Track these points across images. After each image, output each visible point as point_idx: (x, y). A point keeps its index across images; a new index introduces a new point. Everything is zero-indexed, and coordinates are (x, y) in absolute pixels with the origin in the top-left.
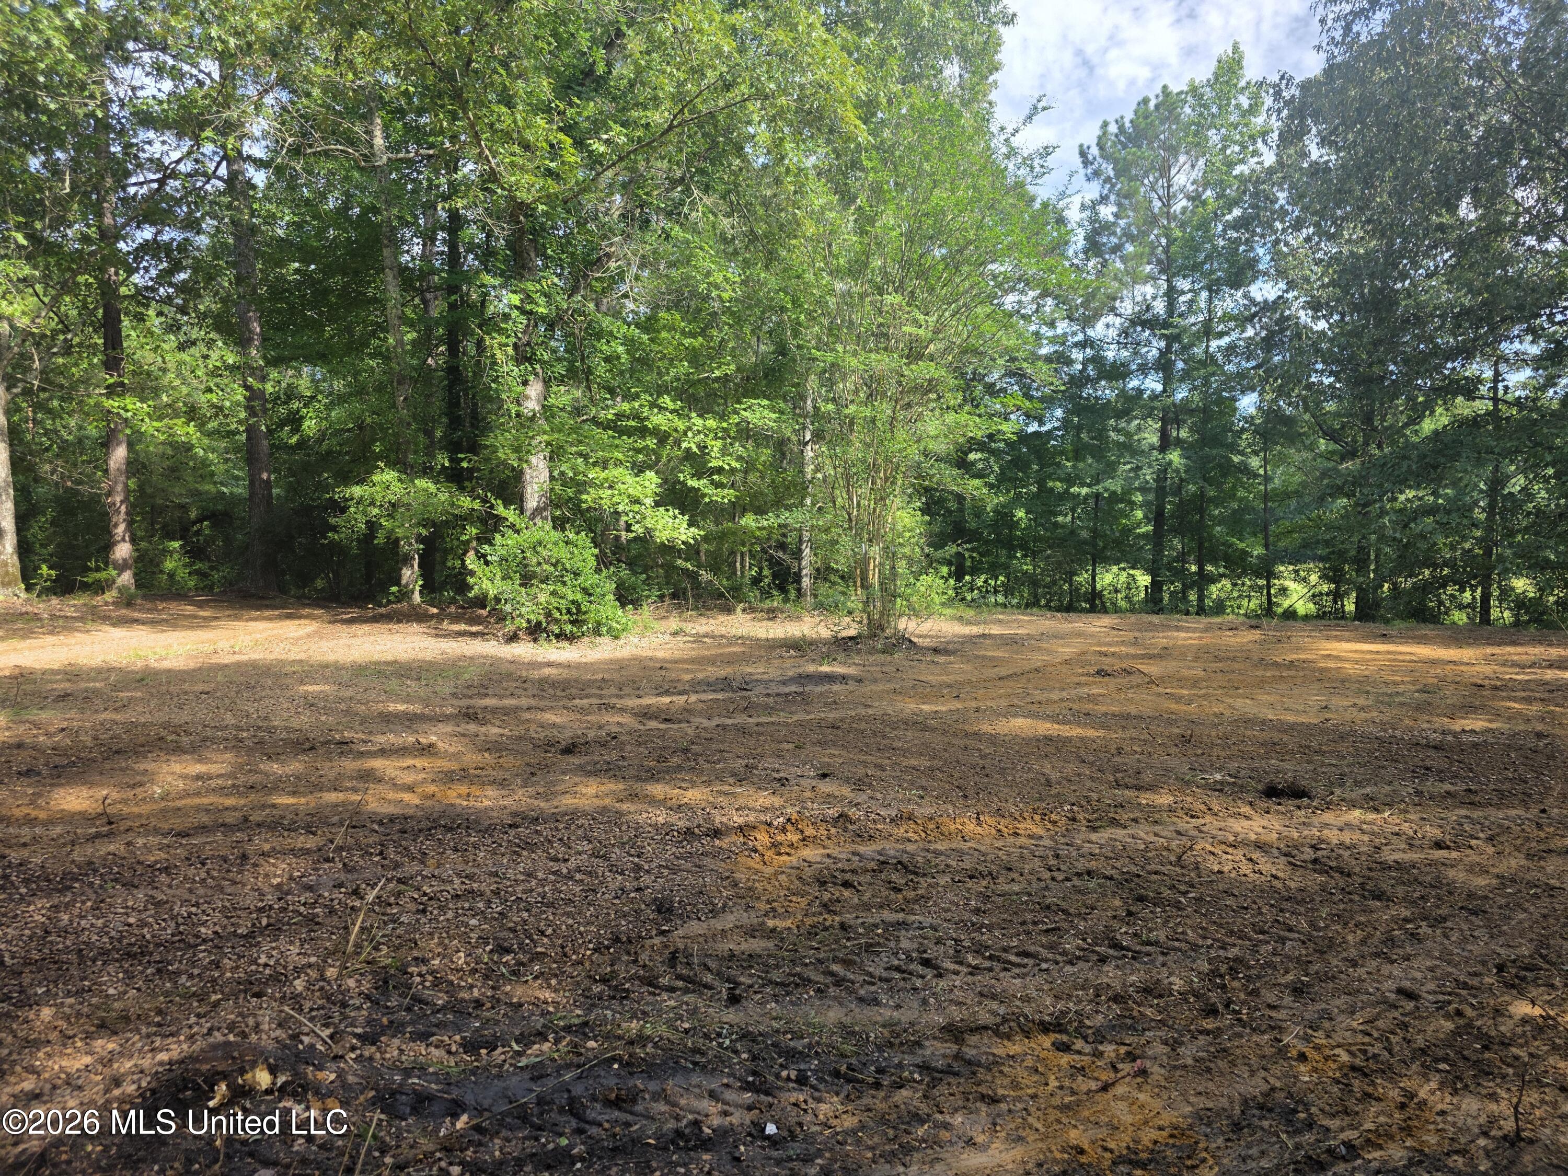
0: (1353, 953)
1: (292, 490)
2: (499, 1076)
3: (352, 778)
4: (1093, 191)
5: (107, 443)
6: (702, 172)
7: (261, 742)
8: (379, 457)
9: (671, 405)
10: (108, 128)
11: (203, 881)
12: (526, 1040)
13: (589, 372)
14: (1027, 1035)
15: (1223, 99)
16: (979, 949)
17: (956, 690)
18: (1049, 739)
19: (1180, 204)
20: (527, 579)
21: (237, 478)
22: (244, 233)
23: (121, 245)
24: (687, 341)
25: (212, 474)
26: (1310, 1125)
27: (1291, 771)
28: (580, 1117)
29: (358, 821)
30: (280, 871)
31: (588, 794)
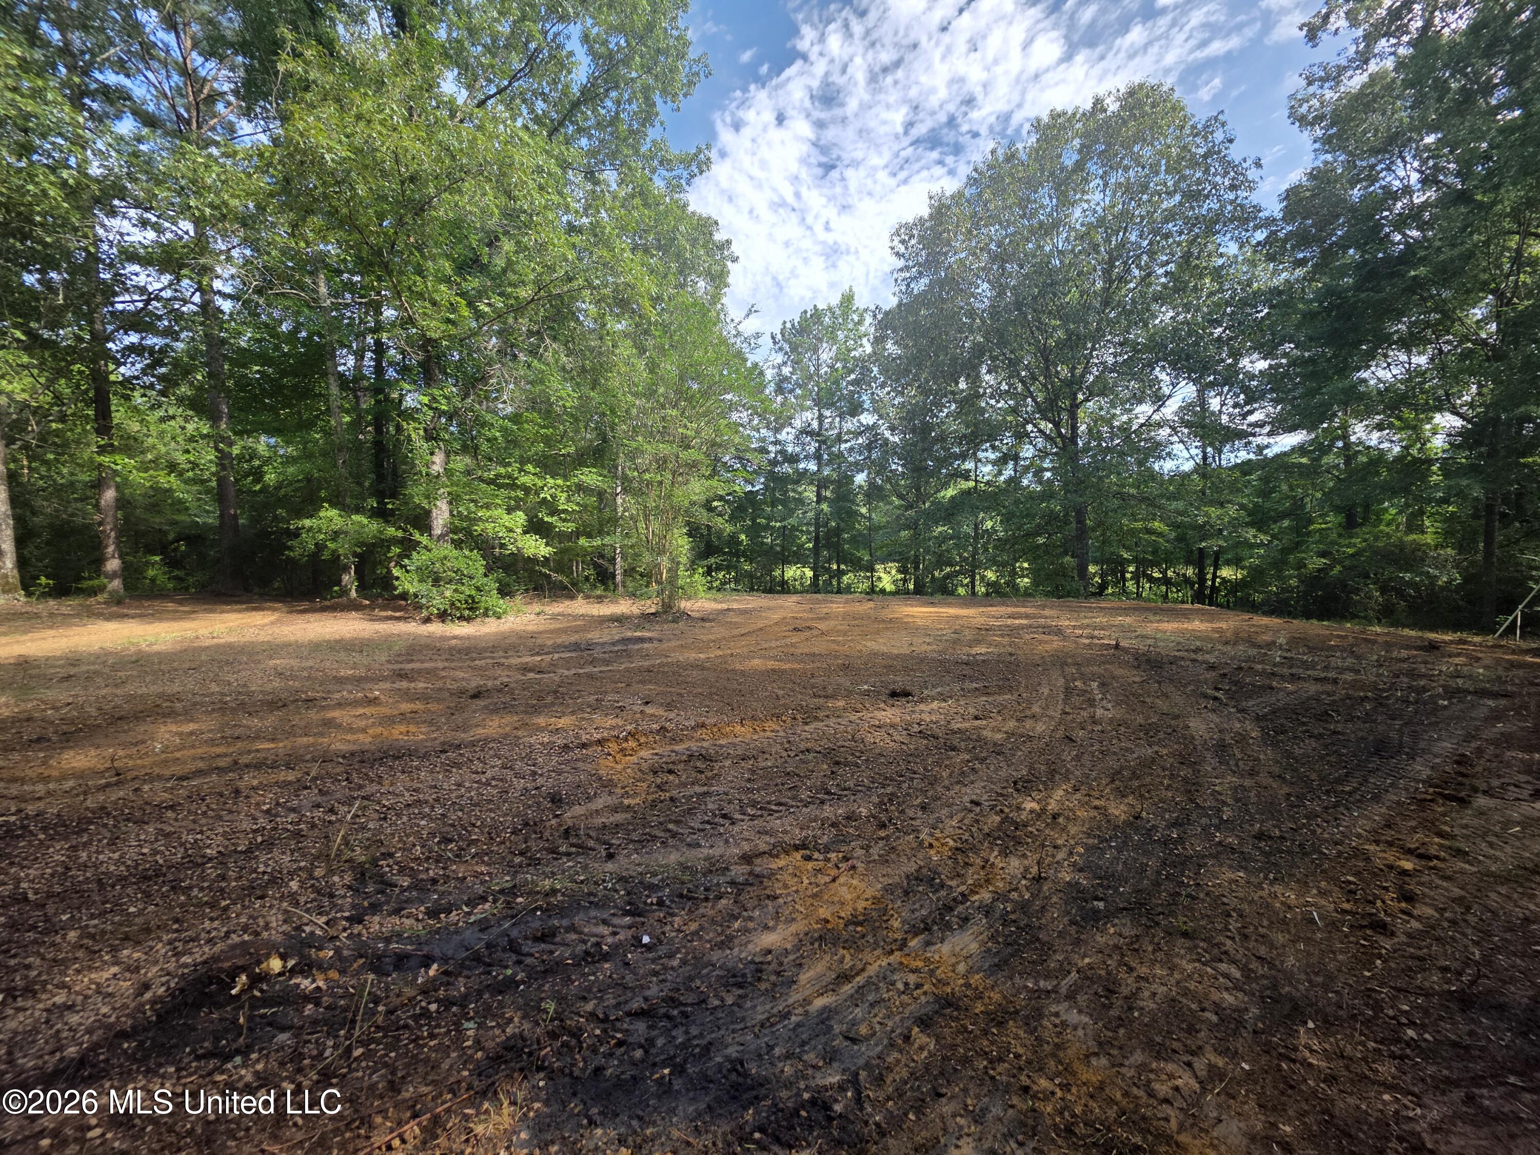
0: (947, 782)
1: (255, 520)
2: (457, 932)
3: (318, 726)
4: (779, 358)
5: (98, 485)
6: (552, 328)
7: (242, 704)
8: (324, 500)
9: (532, 470)
10: (99, 260)
11: (204, 813)
12: (473, 902)
13: (476, 448)
14: (787, 853)
15: (845, 315)
16: (754, 804)
17: (718, 643)
18: (774, 671)
19: (824, 370)
20: (437, 581)
21: (208, 512)
22: (215, 343)
23: (110, 345)
24: (543, 431)
25: (187, 509)
26: (942, 885)
27: (900, 681)
28: (518, 952)
29: (326, 758)
30: (268, 800)
31: (493, 726)
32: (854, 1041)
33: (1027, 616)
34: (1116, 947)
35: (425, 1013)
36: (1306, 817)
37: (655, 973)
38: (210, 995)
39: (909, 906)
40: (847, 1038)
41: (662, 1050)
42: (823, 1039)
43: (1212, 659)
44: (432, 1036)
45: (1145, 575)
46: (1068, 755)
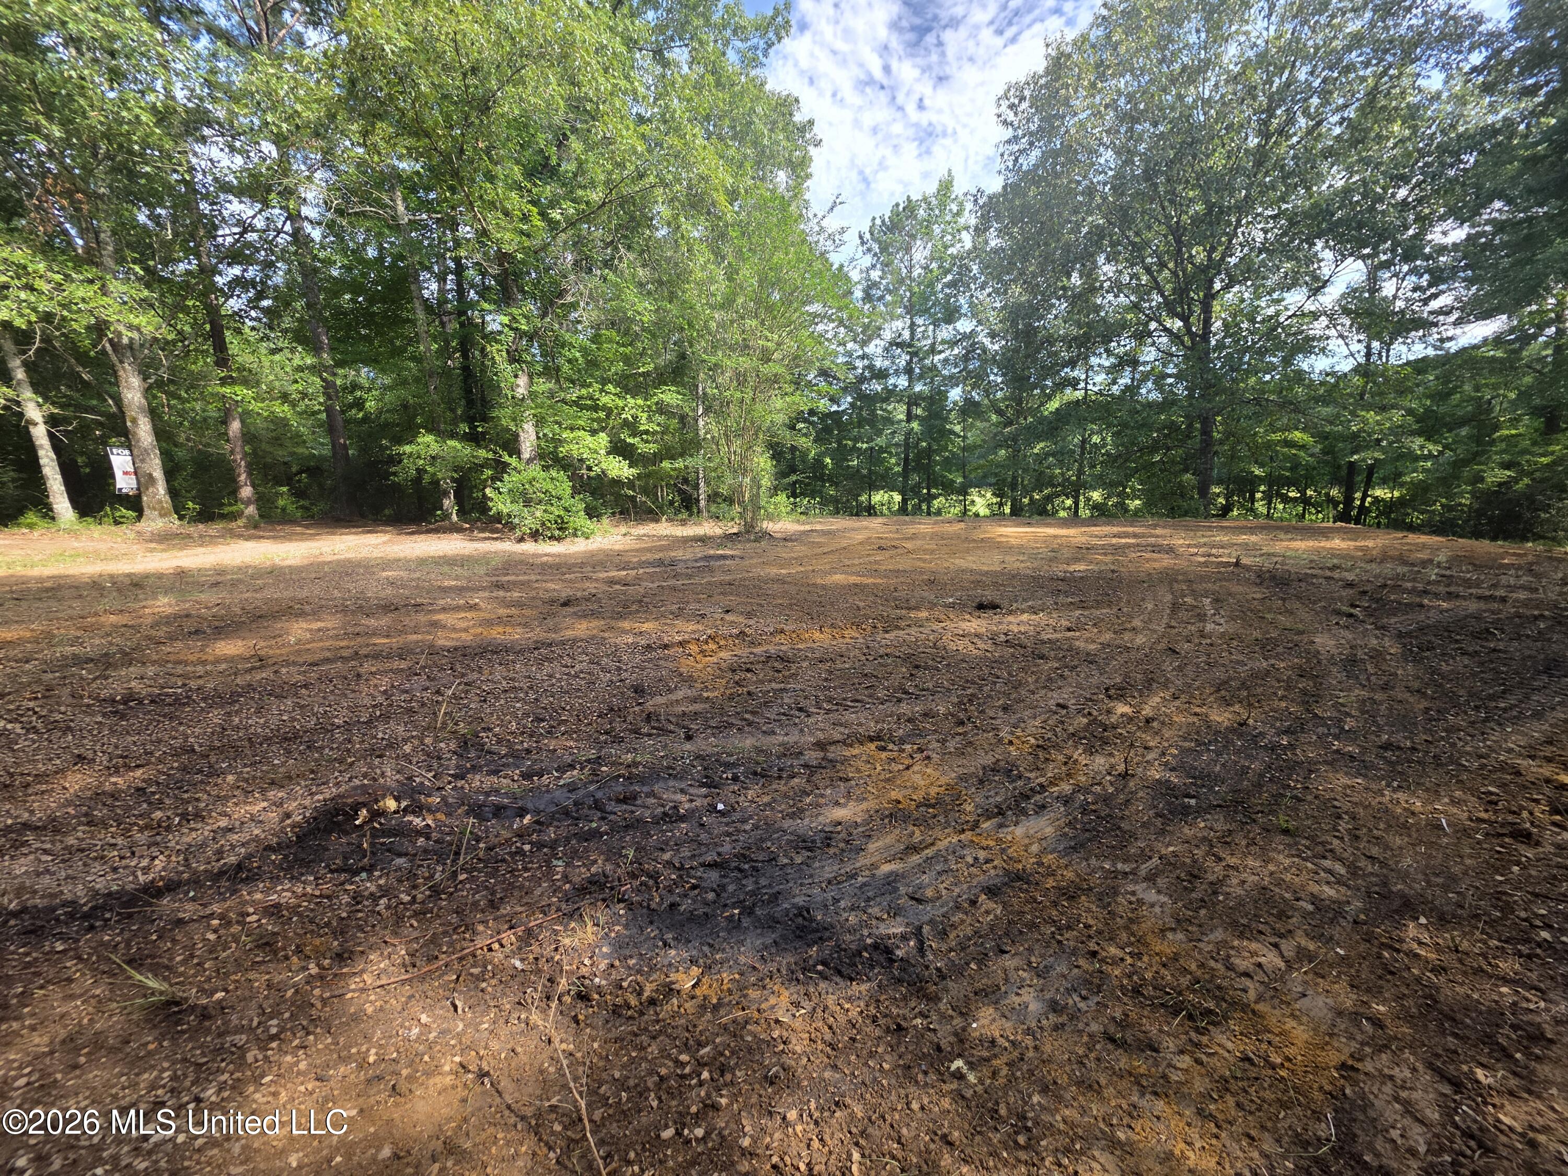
1: (363, 450)
2: (548, 791)
3: (425, 626)
4: (868, 260)
6: (626, 237)
7: (361, 607)
8: (421, 426)
9: (613, 391)
10: (196, 191)
11: (332, 691)
12: (562, 769)
13: (558, 369)
14: (862, 743)
15: (943, 205)
16: (830, 700)
17: (800, 561)
18: (856, 585)
19: (918, 271)
20: (528, 502)
21: (322, 444)
22: (309, 272)
23: (218, 278)
24: (621, 349)
25: (304, 442)
26: (1020, 777)
27: (989, 595)
28: (602, 810)
29: (433, 651)
30: (384, 683)
31: (582, 628)
32: (919, 901)
33: (1135, 536)
34: (1204, 839)
35: (520, 852)
36: (1446, 730)
37: (729, 834)
38: (338, 824)
39: (983, 793)
40: (912, 898)
41: (733, 895)
42: (888, 897)
43: (1350, 577)
44: (526, 869)
45: (1279, 495)
46: (1169, 666)
